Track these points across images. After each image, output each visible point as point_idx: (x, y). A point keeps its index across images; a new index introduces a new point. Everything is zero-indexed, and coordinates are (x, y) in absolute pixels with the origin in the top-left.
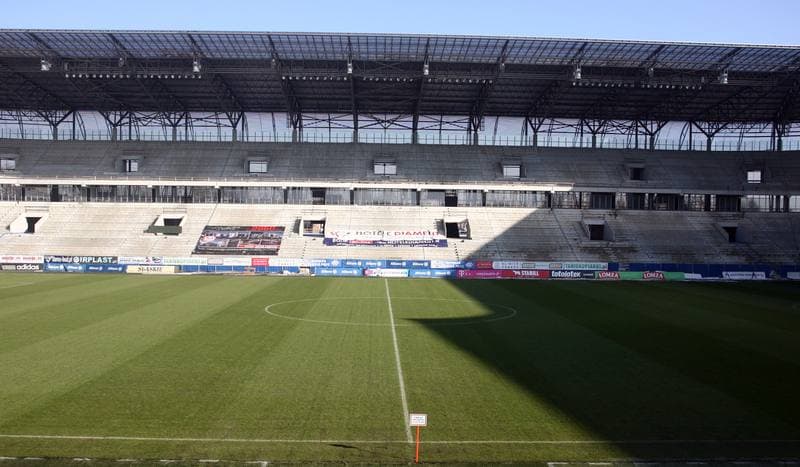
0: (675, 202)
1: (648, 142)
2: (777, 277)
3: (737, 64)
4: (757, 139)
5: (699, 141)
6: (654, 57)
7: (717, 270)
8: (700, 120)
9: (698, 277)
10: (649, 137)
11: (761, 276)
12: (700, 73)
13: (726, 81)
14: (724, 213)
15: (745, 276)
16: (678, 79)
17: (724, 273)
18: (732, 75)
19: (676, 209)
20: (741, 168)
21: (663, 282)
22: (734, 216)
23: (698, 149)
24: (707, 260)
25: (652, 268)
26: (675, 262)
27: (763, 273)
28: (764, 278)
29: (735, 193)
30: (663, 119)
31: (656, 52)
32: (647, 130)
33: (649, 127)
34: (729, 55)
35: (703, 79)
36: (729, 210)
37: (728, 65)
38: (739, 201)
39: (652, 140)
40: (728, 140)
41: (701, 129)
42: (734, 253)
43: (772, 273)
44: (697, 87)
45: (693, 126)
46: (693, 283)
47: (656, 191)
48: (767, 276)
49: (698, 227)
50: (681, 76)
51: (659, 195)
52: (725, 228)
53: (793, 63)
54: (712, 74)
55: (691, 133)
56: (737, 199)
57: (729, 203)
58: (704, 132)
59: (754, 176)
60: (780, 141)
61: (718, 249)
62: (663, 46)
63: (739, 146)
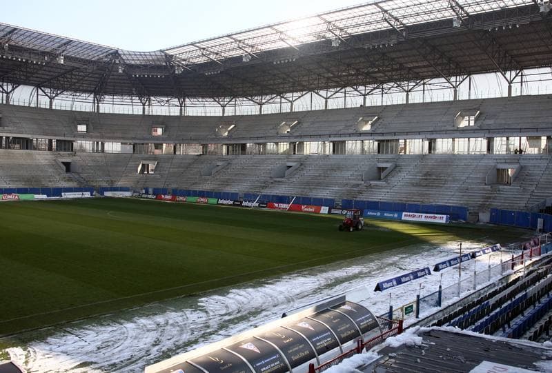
0: (27, 144)
1: (5, 98)
2: (98, 195)
3: (70, 51)
4: (83, 103)
5: (44, 102)
6: (8, 36)
7: (58, 191)
8: (44, 87)
9: (44, 197)
10: (5, 95)
11: (87, 195)
12: (44, 53)
13: (62, 62)
14: (62, 153)
15: (77, 195)
16: (27, 55)
17: (63, 194)
18: (66, 58)
19: (27, 149)
20: (73, 122)
21: (19, 202)
22: (69, 154)
23: (43, 106)
24: (51, 185)
25: (9, 191)
26: (26, 187)
27: (89, 193)
28: (89, 196)
29: (69, 139)
30: (17, 83)
31: (10, 32)
32: (3, 89)
33: (5, 87)
34: (65, 44)
35: (46, 58)
36: (65, 150)
37: (64, 51)
38: (72, 144)
39: (8, 98)
40: (64, 102)
41: (45, 93)
42: (70, 180)
43: (95, 193)
44: (42, 63)
45: (39, 90)
46: (41, 201)
47: (11, 135)
48: (91, 195)
49: (43, 162)
50: (30, 53)
51: (13, 138)
52: (63, 163)
53: (106, 56)
54: (53, 55)
55: (38, 95)
56: (71, 143)
57: (66, 145)
58: (47, 95)
59: (82, 128)
60: (98, 106)
61: (58, 177)
62: (15, 29)
63: (72, 107)
